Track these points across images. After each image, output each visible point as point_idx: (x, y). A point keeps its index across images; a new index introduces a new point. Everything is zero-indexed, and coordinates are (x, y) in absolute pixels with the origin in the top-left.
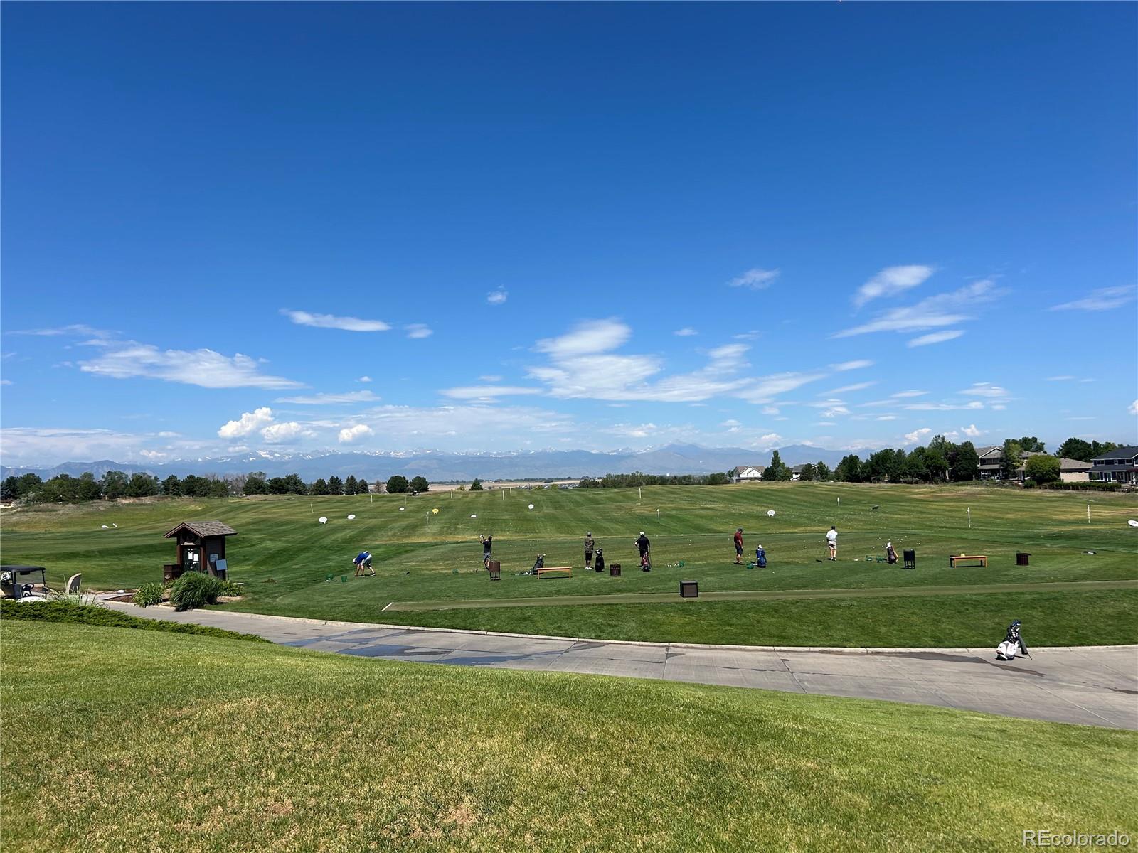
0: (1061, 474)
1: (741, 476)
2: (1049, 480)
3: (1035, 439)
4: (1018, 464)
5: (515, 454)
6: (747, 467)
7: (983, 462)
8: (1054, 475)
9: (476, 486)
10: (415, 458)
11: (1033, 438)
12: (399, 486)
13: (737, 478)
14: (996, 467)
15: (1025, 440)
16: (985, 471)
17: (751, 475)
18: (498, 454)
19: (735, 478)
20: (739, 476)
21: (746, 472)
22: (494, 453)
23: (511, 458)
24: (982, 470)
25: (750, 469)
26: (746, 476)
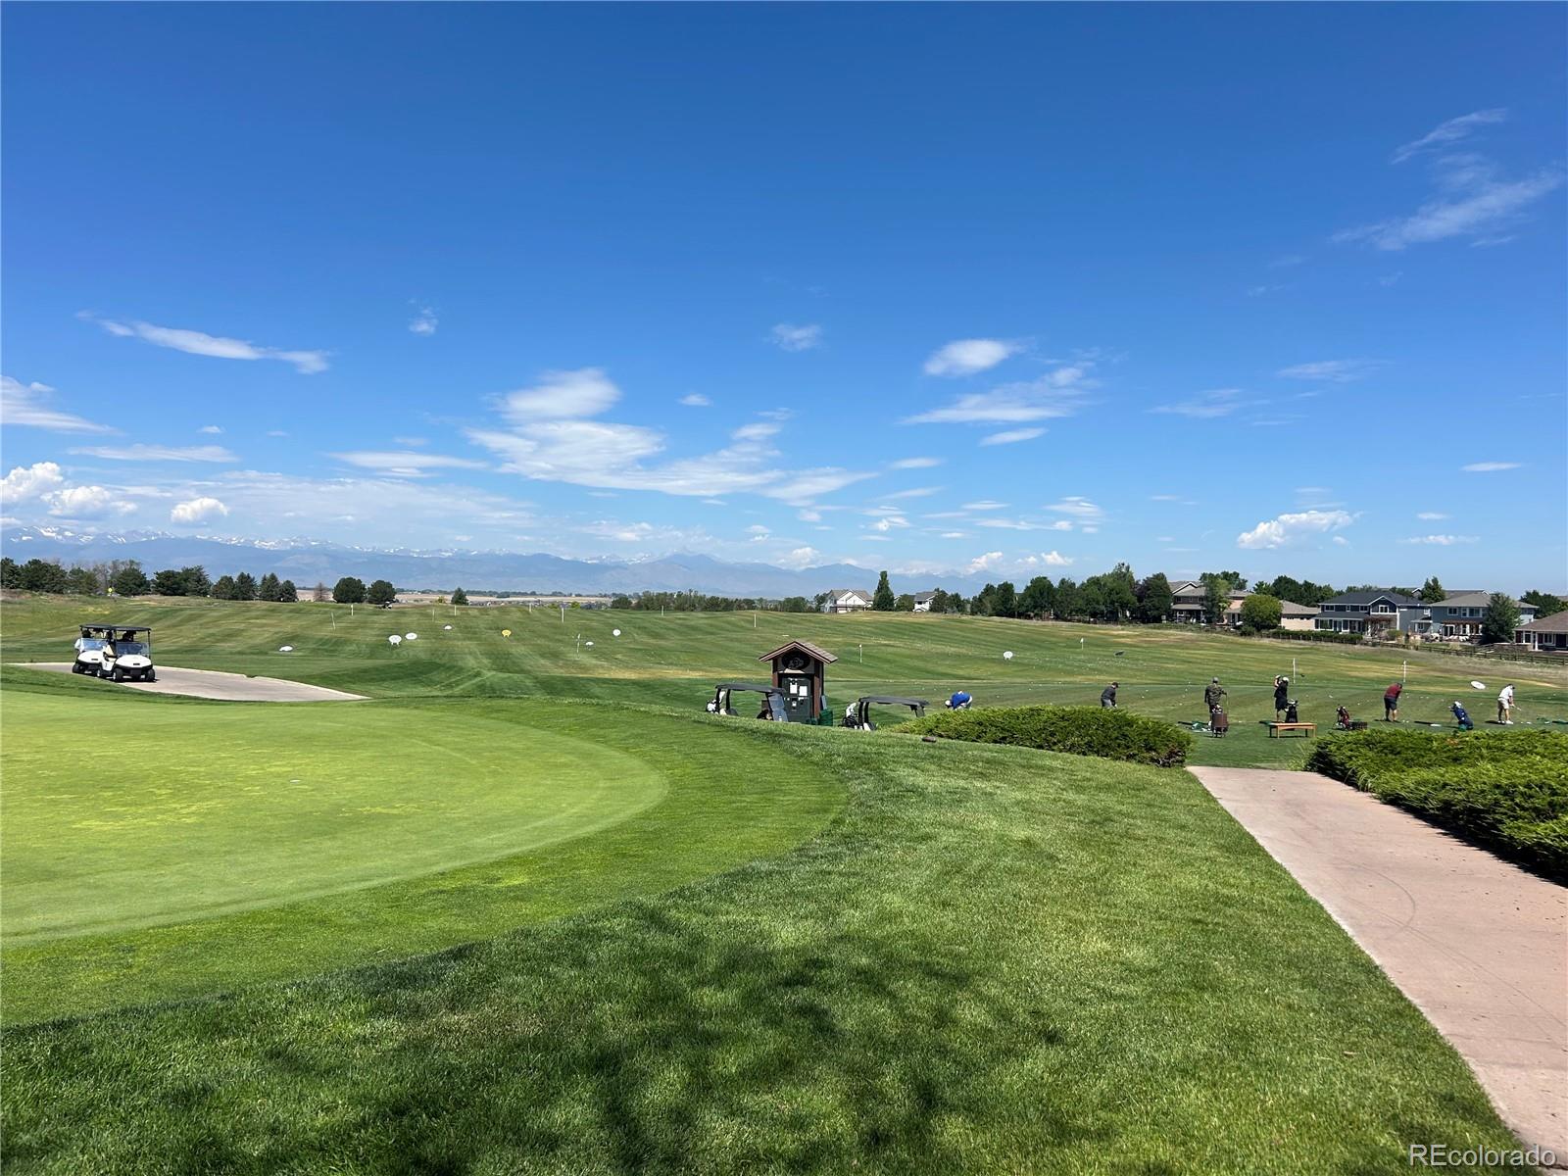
0: (1282, 619)
1: (839, 602)
2: (1269, 627)
3: (1236, 575)
4: (1225, 605)
5: (447, 554)
6: (846, 591)
7: (1178, 600)
8: (1275, 621)
9: (460, 598)
10: (294, 551)
11: (1235, 573)
12: (353, 592)
13: (832, 605)
14: (1197, 607)
15: (1226, 575)
16: (1181, 611)
17: (850, 602)
18: (421, 552)
19: (828, 605)
20: (835, 603)
21: (844, 598)
22: (416, 551)
23: (443, 560)
24: (1177, 610)
25: (850, 594)
26: (844, 603)
